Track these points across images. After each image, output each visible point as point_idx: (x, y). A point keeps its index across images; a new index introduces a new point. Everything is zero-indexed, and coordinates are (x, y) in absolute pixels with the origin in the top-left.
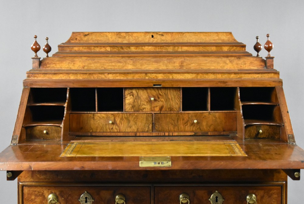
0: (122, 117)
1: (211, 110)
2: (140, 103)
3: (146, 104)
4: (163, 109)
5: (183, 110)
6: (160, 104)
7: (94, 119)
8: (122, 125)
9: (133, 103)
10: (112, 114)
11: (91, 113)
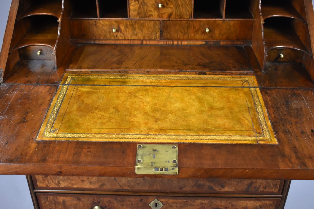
0: (127, 24)
1: (226, 18)
2: (147, 10)
3: (153, 11)
4: (173, 16)
5: (194, 18)
6: (168, 11)
7: (96, 27)
8: (127, 33)
9: (139, 9)
10: (116, 21)
11: (93, 20)
